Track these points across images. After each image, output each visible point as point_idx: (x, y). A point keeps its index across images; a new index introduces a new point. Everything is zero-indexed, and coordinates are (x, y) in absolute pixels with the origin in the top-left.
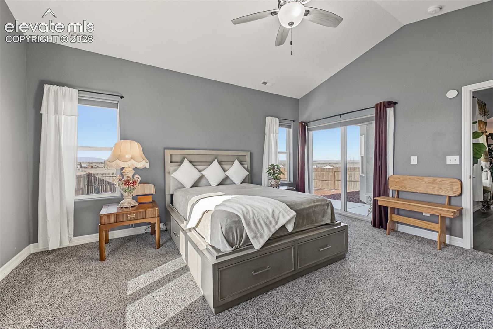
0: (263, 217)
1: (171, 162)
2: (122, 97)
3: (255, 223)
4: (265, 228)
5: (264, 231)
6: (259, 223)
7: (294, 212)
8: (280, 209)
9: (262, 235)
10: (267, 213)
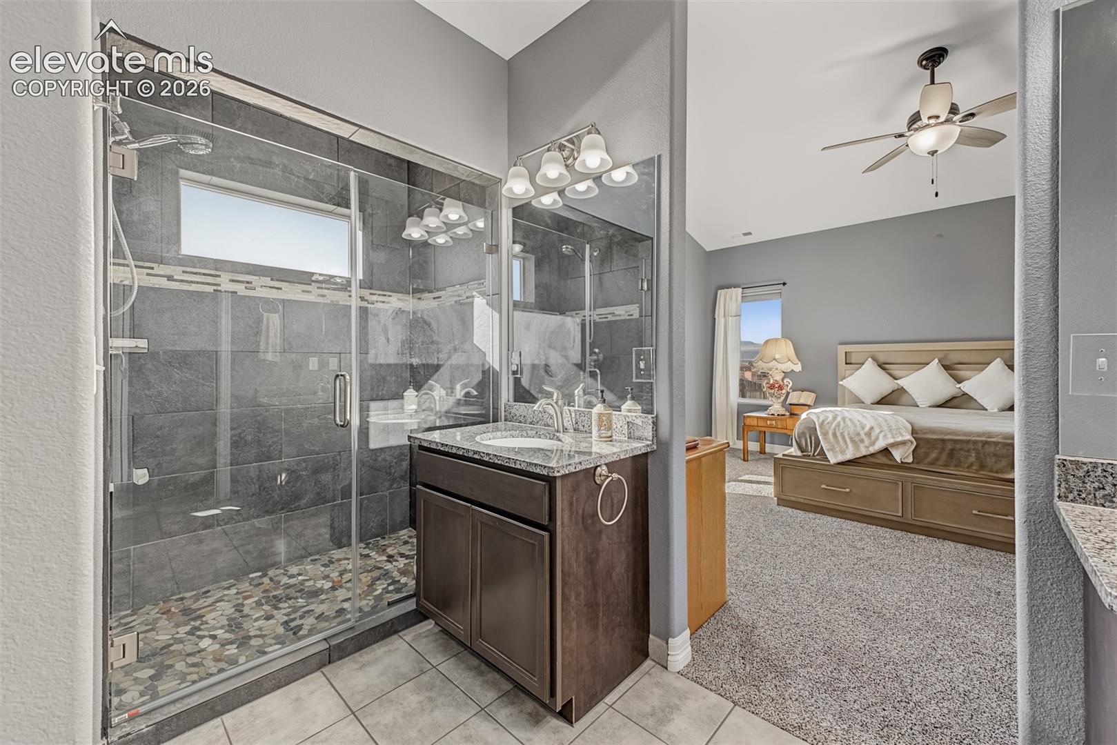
0: (851, 432)
1: (846, 364)
2: (784, 284)
3: (835, 435)
4: (850, 445)
5: (847, 447)
6: (843, 437)
7: (908, 437)
8: (885, 428)
9: (843, 452)
10: (859, 429)
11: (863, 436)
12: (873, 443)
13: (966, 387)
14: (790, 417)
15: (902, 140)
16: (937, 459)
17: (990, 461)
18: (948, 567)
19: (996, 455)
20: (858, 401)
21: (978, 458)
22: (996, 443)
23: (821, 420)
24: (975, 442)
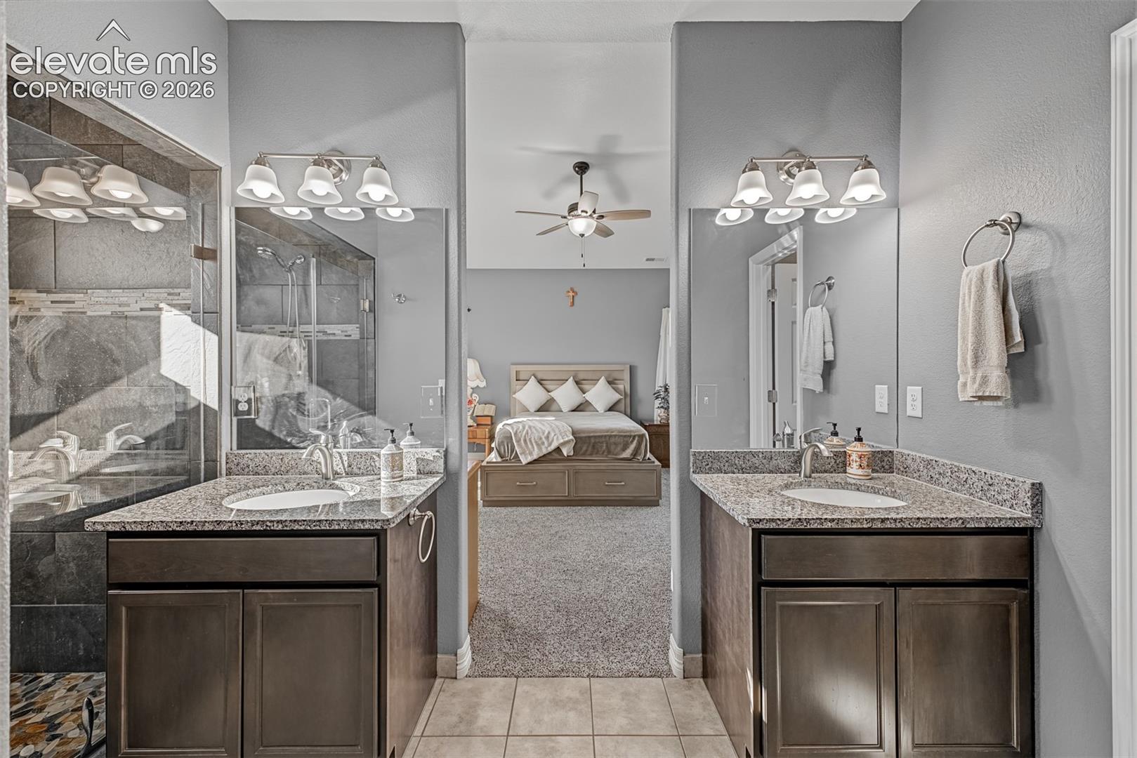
0: (535, 437)
1: (517, 380)
3: (525, 441)
4: (535, 447)
5: (534, 450)
6: (531, 441)
7: (571, 437)
8: (557, 432)
9: (531, 454)
10: (541, 434)
11: (544, 439)
12: (550, 445)
13: (589, 396)
14: (477, 428)
15: (564, 221)
16: (586, 450)
17: (613, 447)
18: (599, 524)
19: (615, 444)
20: (525, 410)
21: (607, 446)
22: (615, 436)
23: (515, 430)
24: (605, 436)
